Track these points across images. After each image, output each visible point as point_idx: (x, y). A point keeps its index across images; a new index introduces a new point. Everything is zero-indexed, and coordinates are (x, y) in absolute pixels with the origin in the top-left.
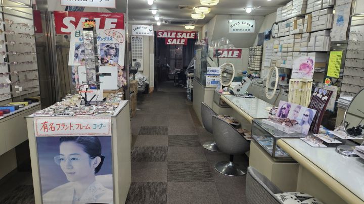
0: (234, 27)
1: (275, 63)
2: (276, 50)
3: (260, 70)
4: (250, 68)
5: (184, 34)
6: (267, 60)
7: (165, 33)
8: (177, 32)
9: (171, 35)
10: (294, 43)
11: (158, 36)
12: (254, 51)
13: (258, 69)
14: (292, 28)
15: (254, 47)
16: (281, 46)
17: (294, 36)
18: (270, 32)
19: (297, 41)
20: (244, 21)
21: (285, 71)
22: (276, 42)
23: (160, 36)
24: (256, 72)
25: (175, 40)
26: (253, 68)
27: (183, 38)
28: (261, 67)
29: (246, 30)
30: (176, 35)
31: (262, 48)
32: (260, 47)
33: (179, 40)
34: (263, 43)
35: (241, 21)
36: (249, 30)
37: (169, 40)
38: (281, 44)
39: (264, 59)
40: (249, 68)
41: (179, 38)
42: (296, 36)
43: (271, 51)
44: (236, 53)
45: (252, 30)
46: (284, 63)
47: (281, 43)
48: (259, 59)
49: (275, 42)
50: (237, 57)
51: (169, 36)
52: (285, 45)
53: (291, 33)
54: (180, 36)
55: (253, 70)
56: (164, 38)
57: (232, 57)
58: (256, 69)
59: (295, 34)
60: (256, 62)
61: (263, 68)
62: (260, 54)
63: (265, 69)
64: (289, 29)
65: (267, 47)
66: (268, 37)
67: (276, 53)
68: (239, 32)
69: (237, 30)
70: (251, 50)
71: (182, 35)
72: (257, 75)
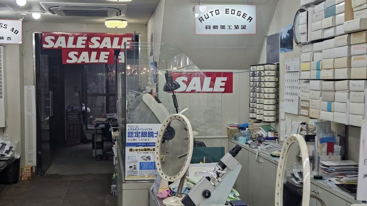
0: (206, 22)
1: (307, 108)
2: (306, 75)
3: (277, 121)
4: (254, 115)
5: (107, 40)
6: (289, 97)
7: (62, 39)
8: (90, 36)
9: (75, 43)
10: (350, 58)
11: (45, 46)
12: (260, 75)
13: (272, 119)
14: (340, 17)
15: (258, 68)
16: (318, 63)
17: (349, 40)
18: (291, 32)
19: (355, 50)
20: (230, 7)
21: (333, 128)
22: (305, 54)
23: (49, 44)
24: (268, 126)
25: (85, 54)
26: (261, 117)
27: (105, 49)
28: (277, 115)
29: (237, 27)
30: (88, 41)
31: (278, 69)
32: (273, 67)
33: (94, 54)
34: (277, 59)
35: (222, 8)
36: (244, 27)
37: (71, 54)
38: (316, 59)
39: (282, 96)
40: (251, 115)
41: (94, 50)
42: (354, 39)
43: (296, 77)
44: (220, 82)
45: (251, 28)
46: (329, 110)
47: (318, 57)
48: (272, 96)
49: (303, 55)
50: (223, 89)
51: (70, 45)
52: (328, 63)
53: (340, 30)
54: (96, 45)
55: (260, 121)
56: (60, 49)
57: (211, 90)
58: (266, 119)
59: (350, 33)
60: (266, 102)
61: (282, 116)
62: (273, 85)
63: (288, 119)
64: (334, 20)
65: (288, 68)
66: (288, 43)
67: (308, 81)
68: (219, 31)
69: (215, 27)
70: (254, 75)
71: (100, 42)
72: (270, 135)
